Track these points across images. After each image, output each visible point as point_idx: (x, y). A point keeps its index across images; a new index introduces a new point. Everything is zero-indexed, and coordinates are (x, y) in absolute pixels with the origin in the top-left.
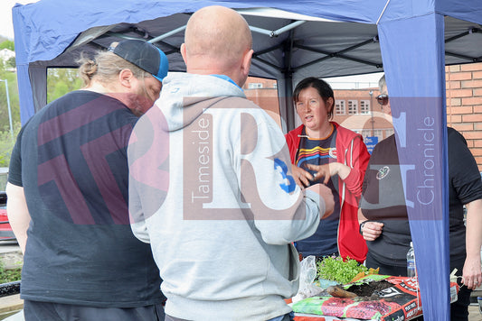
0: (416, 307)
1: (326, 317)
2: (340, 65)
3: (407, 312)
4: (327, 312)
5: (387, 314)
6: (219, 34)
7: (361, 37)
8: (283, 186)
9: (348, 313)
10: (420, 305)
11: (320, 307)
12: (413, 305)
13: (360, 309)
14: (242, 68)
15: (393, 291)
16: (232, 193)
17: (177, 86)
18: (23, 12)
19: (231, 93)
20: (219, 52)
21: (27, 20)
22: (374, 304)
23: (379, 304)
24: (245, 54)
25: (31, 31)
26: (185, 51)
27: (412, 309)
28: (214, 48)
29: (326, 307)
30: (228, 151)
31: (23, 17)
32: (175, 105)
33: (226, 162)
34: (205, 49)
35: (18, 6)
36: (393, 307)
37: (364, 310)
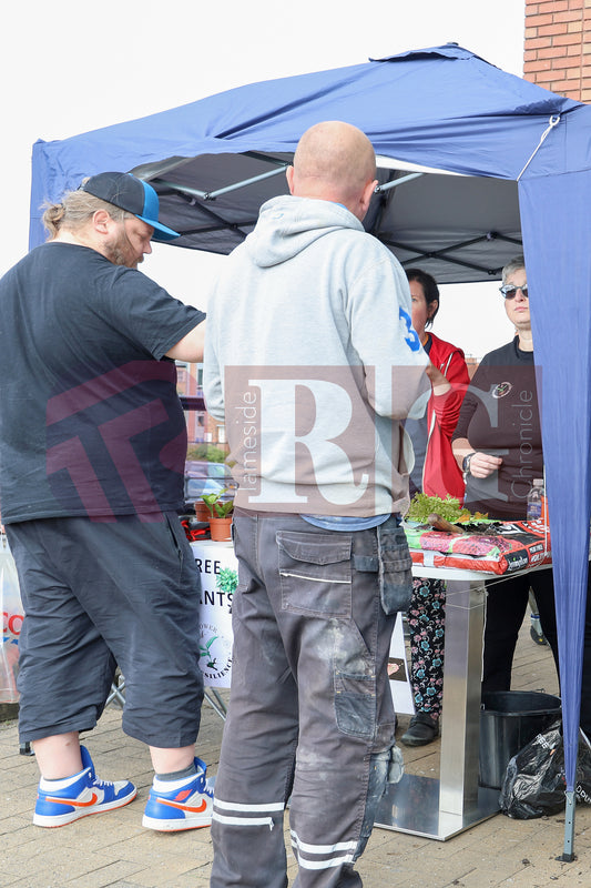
0: (543, 551)
1: (425, 552)
2: (439, 269)
3: (533, 554)
4: (428, 546)
5: (506, 551)
6: (342, 153)
7: (470, 234)
8: (408, 341)
9: (455, 547)
10: (549, 549)
11: (419, 538)
12: (539, 547)
13: (472, 543)
14: (362, 202)
15: (513, 529)
16: (340, 344)
17: (281, 212)
18: (47, 150)
19: (348, 223)
20: (338, 175)
21: (52, 161)
22: (491, 539)
23: (496, 540)
24: (368, 184)
25: (55, 175)
26: (292, 176)
27: (538, 552)
28: (333, 169)
29: (426, 539)
30: (340, 291)
31: (47, 156)
32: (277, 232)
33: (337, 306)
34: (322, 168)
35: (40, 142)
36: (515, 546)
37: (478, 544)
